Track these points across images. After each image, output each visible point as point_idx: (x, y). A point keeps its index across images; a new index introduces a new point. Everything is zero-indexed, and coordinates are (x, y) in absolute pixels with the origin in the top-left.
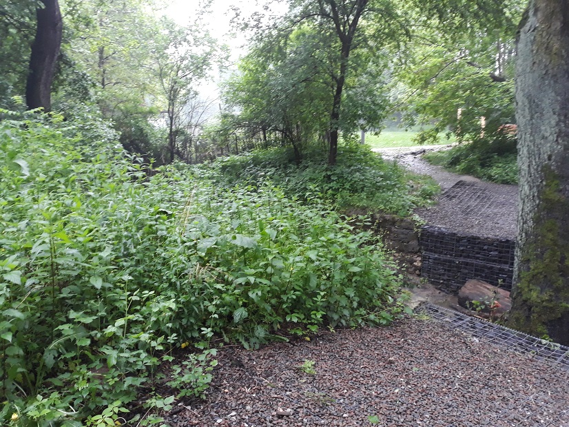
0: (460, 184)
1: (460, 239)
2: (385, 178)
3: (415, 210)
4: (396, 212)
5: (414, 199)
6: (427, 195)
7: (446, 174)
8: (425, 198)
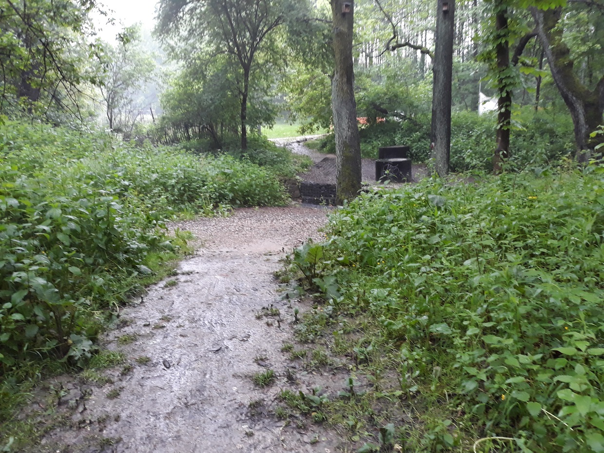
0: (325, 160)
1: (322, 186)
2: (278, 156)
3: (297, 174)
4: (287, 175)
5: (297, 168)
6: (305, 166)
7: (318, 154)
8: (303, 168)
